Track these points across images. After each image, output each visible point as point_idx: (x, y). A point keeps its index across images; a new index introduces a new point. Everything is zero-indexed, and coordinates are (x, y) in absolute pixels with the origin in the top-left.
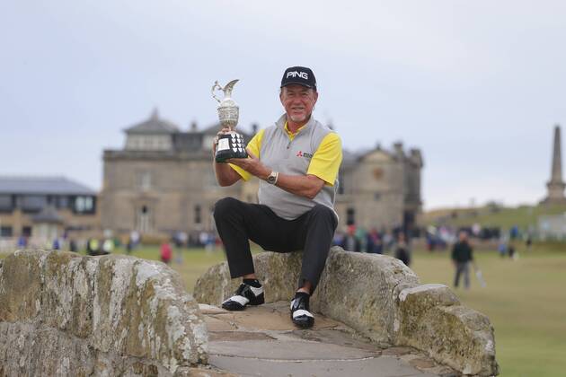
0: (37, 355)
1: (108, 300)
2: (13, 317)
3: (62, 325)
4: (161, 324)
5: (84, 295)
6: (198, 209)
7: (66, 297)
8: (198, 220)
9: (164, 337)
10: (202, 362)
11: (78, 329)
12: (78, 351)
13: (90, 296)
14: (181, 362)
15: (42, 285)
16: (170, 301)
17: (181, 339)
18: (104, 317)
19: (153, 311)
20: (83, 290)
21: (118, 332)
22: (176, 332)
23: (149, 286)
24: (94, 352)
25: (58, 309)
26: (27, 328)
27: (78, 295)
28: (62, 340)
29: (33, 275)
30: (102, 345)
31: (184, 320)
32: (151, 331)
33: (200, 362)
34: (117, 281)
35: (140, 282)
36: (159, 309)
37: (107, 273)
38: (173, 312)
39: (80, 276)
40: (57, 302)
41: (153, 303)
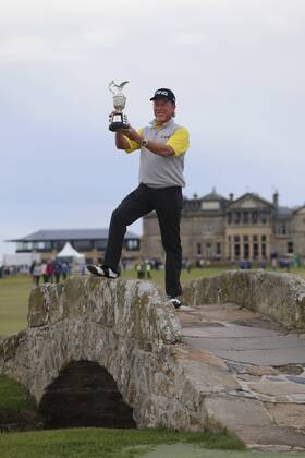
0: (85, 338)
1: (123, 305)
2: (71, 315)
3: (98, 320)
4: (153, 319)
5: (109, 303)
6: (199, 246)
7: (99, 303)
8: (199, 252)
9: (155, 327)
10: (178, 341)
11: (106, 322)
12: (107, 335)
13: (113, 303)
14: (165, 342)
15: (86, 297)
16: (158, 305)
17: (165, 328)
18: (121, 315)
19: (148, 311)
20: (109, 299)
21: (129, 324)
22: (162, 324)
23: (146, 296)
24: (117, 336)
25: (96, 311)
26: (79, 322)
27: (106, 303)
28: (99, 329)
29: (81, 291)
30: (121, 332)
31: (166, 317)
32: (147, 323)
33: (177, 341)
34: (128, 293)
35: (141, 294)
36: (152, 310)
37: (122, 288)
38: (160, 312)
39: (107, 291)
40: (95, 307)
41: (148, 306)
